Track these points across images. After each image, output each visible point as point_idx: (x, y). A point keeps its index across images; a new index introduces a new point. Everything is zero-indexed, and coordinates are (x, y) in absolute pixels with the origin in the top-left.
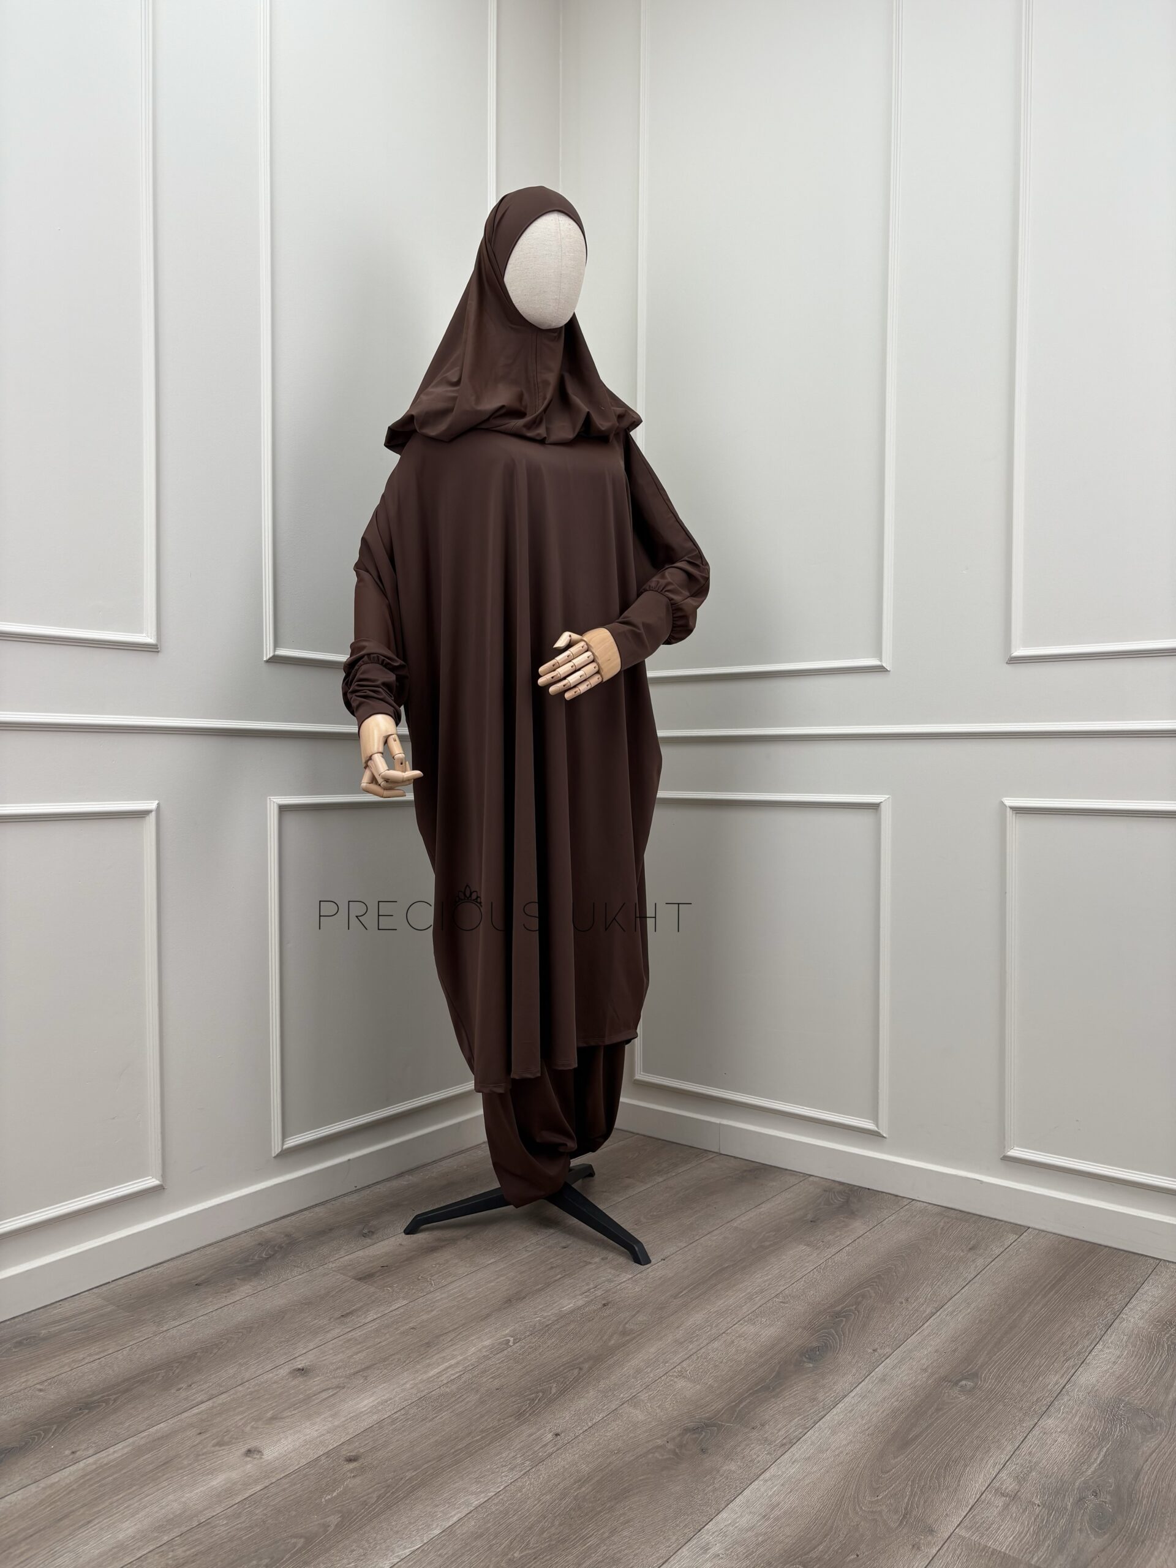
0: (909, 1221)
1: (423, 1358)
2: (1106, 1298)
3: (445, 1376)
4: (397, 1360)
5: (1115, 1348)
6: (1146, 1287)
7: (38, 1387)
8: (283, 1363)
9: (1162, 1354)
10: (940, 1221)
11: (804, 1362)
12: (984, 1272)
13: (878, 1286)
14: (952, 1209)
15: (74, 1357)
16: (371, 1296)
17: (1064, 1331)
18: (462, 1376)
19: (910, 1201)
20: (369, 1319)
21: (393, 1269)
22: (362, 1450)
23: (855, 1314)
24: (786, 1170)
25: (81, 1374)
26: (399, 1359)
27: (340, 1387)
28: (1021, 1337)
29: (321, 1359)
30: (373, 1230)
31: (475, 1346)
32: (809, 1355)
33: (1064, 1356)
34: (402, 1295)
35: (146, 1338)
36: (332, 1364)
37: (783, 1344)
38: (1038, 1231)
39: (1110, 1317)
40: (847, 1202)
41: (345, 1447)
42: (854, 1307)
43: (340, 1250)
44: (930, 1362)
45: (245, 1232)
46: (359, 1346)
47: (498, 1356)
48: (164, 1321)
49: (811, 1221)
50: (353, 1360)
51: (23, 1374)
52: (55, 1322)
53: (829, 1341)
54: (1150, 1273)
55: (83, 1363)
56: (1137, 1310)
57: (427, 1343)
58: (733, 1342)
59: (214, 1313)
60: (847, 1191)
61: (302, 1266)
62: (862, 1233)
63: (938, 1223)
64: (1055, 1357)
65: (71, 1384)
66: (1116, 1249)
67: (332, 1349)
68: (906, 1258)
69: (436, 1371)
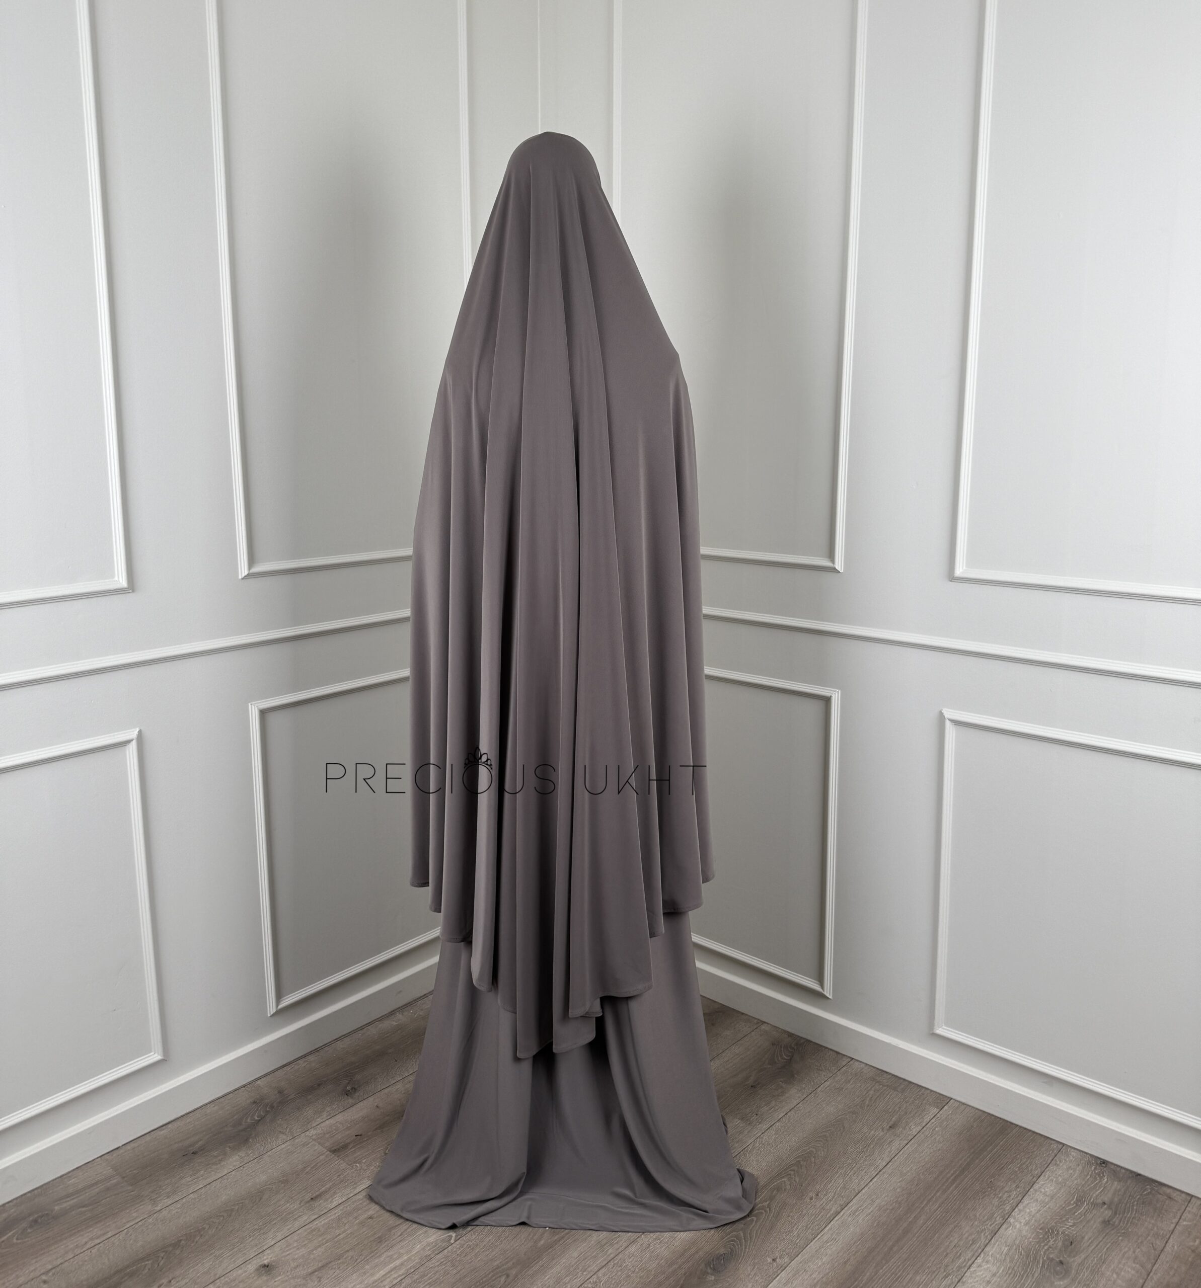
0: (843, 1088)
1: (372, 1256)
2: (1000, 1196)
3: (388, 1280)
4: (350, 1258)
5: (993, 1263)
6: (1041, 1181)
7: (44, 1277)
8: (252, 1257)
9: (1035, 1272)
10: (871, 1089)
11: (708, 1273)
12: (896, 1158)
13: (795, 1176)
14: (886, 1072)
15: (77, 1241)
16: (340, 1175)
17: (951, 1239)
18: (403, 1281)
19: (850, 1060)
20: (335, 1203)
21: (365, 1139)
23: (765, 1211)
24: (743, 1014)
25: (81, 1263)
26: (352, 1257)
28: (911, 1245)
29: (284, 1254)
30: (356, 1087)
31: (420, 1242)
32: (714, 1265)
33: (943, 1273)
34: (368, 1173)
35: (139, 1220)
36: (294, 1260)
37: (693, 1250)
38: (958, 1103)
39: (999, 1220)
40: (791, 1060)
42: (768, 1203)
43: (323, 1112)
44: (821, 1276)
45: (244, 1086)
46: (320, 1239)
47: (438, 1257)
48: (159, 1199)
49: (752, 1087)
50: (312, 1256)
51: (34, 1261)
52: (68, 1196)
53: (733, 1245)
54: (1049, 1162)
55: (84, 1249)
56: (1026, 1212)
57: (378, 1237)
58: (649, 1246)
59: (202, 1191)
60: (793, 1045)
61: (287, 1133)
62: (795, 1103)
63: (867, 1093)
64: (937, 1271)
65: (70, 1275)
66: (1025, 1129)
67: (296, 1241)
68: (829, 1139)
69: (382, 1273)
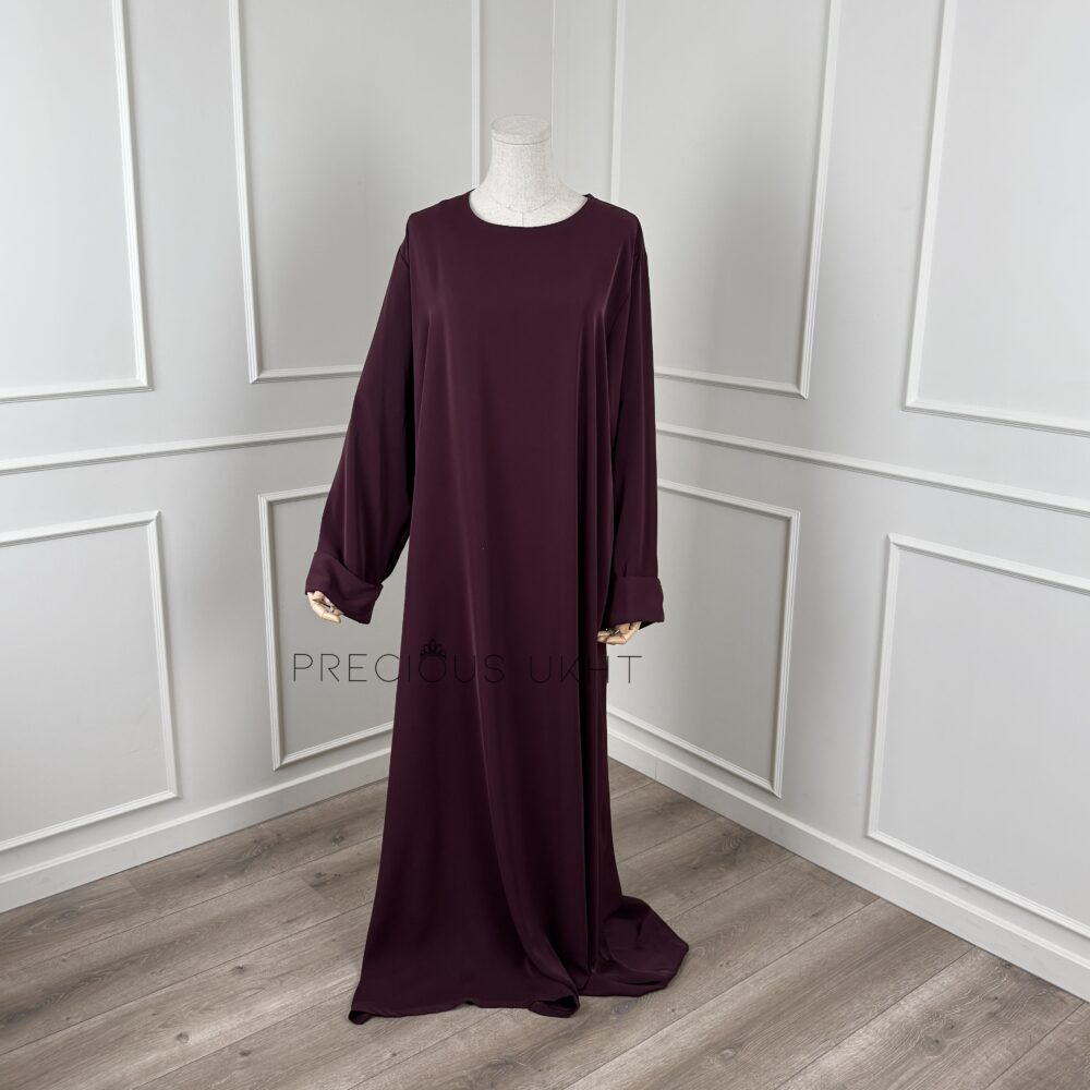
0: (778, 879)
1: (329, 970)
2: (898, 981)
5: (873, 1035)
6: (942, 974)
8: (230, 960)
9: (910, 1046)
10: (805, 881)
11: (612, 1014)
12: (810, 941)
13: (712, 946)
14: (825, 869)
15: (94, 933)
16: (316, 905)
17: (840, 1011)
19: (793, 855)
20: (306, 927)
21: (343, 879)
22: (254, 1047)
24: (703, 806)
25: (94, 950)
26: (312, 969)
27: (262, 988)
28: (802, 1012)
29: (258, 960)
30: (344, 836)
33: (825, 1036)
34: (338, 906)
35: (146, 922)
36: (264, 965)
38: (886, 903)
39: (890, 1001)
41: (245, 1042)
43: (311, 854)
44: (712, 1028)
45: (249, 827)
46: (288, 952)
48: (164, 908)
49: (694, 868)
50: (280, 964)
51: (57, 944)
52: (92, 899)
54: (955, 960)
55: (99, 939)
56: (918, 998)
60: (742, 838)
61: (277, 868)
62: (730, 886)
65: (85, 957)
66: (943, 929)
67: (269, 952)
68: (753, 919)
